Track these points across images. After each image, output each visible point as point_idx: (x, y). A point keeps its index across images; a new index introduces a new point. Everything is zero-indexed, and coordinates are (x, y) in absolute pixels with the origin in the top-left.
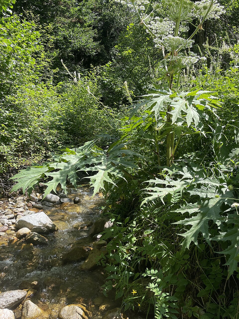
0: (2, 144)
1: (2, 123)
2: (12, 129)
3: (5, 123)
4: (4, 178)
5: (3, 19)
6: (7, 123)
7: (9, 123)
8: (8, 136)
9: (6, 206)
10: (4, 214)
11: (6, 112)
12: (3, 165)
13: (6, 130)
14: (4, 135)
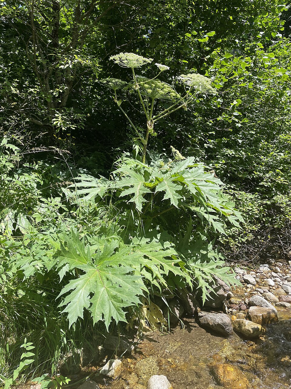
0: (278, 193)
1: (276, 168)
2: (289, 174)
3: (279, 168)
4: (282, 234)
5: (270, 49)
6: (281, 168)
7: (284, 167)
8: (284, 183)
9: (287, 270)
10: (286, 279)
11: (280, 155)
12: (280, 218)
13: (282, 176)
14: (280, 182)
